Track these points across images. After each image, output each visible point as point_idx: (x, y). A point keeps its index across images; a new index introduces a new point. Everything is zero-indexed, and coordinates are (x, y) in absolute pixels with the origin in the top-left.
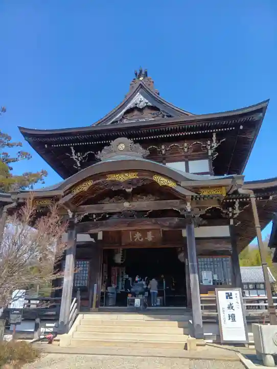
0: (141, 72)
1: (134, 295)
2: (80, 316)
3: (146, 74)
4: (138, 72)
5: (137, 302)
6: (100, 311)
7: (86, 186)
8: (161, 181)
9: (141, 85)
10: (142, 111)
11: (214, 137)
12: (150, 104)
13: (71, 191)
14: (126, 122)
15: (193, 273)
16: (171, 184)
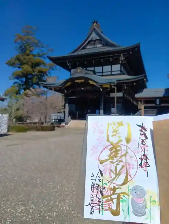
2: (72, 121)
7: (69, 84)
8: (91, 82)
9: (94, 29)
10: (95, 41)
11: (122, 56)
12: (98, 38)
13: (64, 86)
14: (88, 47)
15: (102, 109)
16: (94, 84)
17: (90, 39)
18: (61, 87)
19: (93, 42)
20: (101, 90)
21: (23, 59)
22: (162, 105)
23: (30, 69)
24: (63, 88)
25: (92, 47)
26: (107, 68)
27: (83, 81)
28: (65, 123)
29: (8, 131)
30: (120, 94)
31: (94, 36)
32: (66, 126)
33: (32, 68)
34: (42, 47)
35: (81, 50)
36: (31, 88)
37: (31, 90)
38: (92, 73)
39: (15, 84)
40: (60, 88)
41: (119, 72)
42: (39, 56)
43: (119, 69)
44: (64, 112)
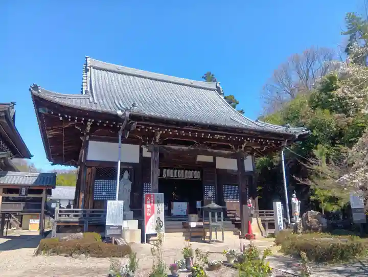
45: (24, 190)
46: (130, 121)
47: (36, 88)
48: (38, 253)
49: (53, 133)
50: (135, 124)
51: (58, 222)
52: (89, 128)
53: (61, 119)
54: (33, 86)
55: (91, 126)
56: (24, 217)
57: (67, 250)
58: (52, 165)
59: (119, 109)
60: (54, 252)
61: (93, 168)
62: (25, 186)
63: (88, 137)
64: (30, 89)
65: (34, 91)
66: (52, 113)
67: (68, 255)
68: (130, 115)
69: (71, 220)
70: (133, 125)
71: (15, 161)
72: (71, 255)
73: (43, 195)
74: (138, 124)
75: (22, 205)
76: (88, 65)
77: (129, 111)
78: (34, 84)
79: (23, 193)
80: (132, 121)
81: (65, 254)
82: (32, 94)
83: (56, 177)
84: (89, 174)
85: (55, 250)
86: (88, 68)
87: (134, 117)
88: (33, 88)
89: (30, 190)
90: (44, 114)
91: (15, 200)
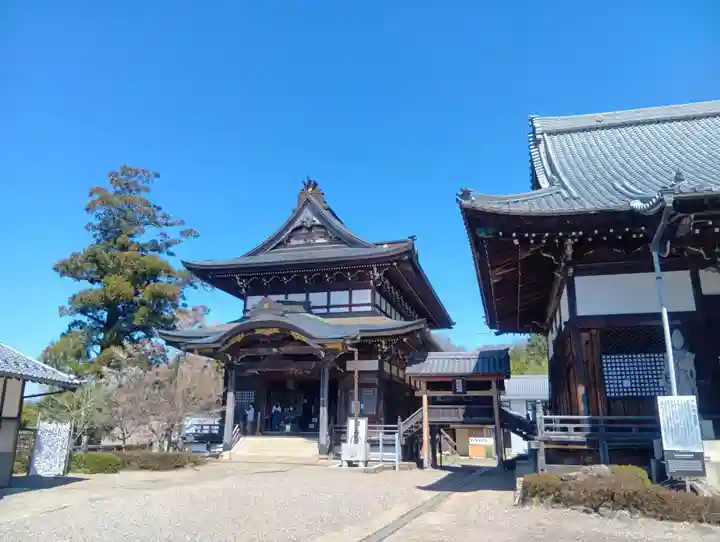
0: (310, 181)
1: (287, 422)
2: (242, 439)
3: (315, 185)
4: (307, 182)
5: (288, 427)
6: (263, 435)
7: (239, 338)
8: (297, 336)
9: (308, 200)
10: (310, 229)
11: (375, 269)
12: (318, 222)
13: (227, 342)
14: (293, 242)
15: (323, 406)
16: (304, 339)
17: (298, 223)
18: (218, 345)
19: (304, 231)
20: (323, 354)
21: (108, 259)
22: (471, 393)
23: (127, 288)
24: (223, 349)
25: (301, 242)
26: (339, 297)
27: (276, 331)
28: (222, 445)
29: (68, 469)
30: (372, 365)
31: (308, 216)
32: (226, 455)
33: (134, 284)
34: (166, 224)
35: (274, 248)
36: (125, 342)
37: (124, 347)
38: (300, 308)
39: (73, 329)
40: (216, 349)
41: (369, 308)
42: (156, 248)
43: (369, 301)
44: (223, 414)
45: (459, 383)
46: (675, 215)
47: (466, 194)
48: (524, 501)
49: (500, 273)
50: (689, 220)
51: (546, 442)
52: (569, 251)
53: (516, 242)
54: (460, 193)
55: (574, 246)
56: (457, 431)
57: (585, 500)
58: (497, 334)
59: (634, 199)
60: (557, 502)
61: (594, 331)
62: (460, 376)
63: (571, 271)
64: (457, 200)
65: (464, 202)
66: (501, 234)
67: (592, 510)
68: (674, 203)
69: (572, 438)
70: (684, 222)
71: (436, 334)
72: (596, 510)
73: (492, 392)
74: (696, 218)
75: (461, 410)
76: (538, 130)
77: (672, 192)
78: (462, 190)
79: (459, 389)
80: (680, 215)
81: (583, 508)
82: (461, 207)
83: (509, 357)
84: (587, 343)
85: (559, 497)
86: (539, 137)
87: (684, 205)
88: (461, 196)
89: (470, 383)
90: (486, 239)
91: (445, 401)
